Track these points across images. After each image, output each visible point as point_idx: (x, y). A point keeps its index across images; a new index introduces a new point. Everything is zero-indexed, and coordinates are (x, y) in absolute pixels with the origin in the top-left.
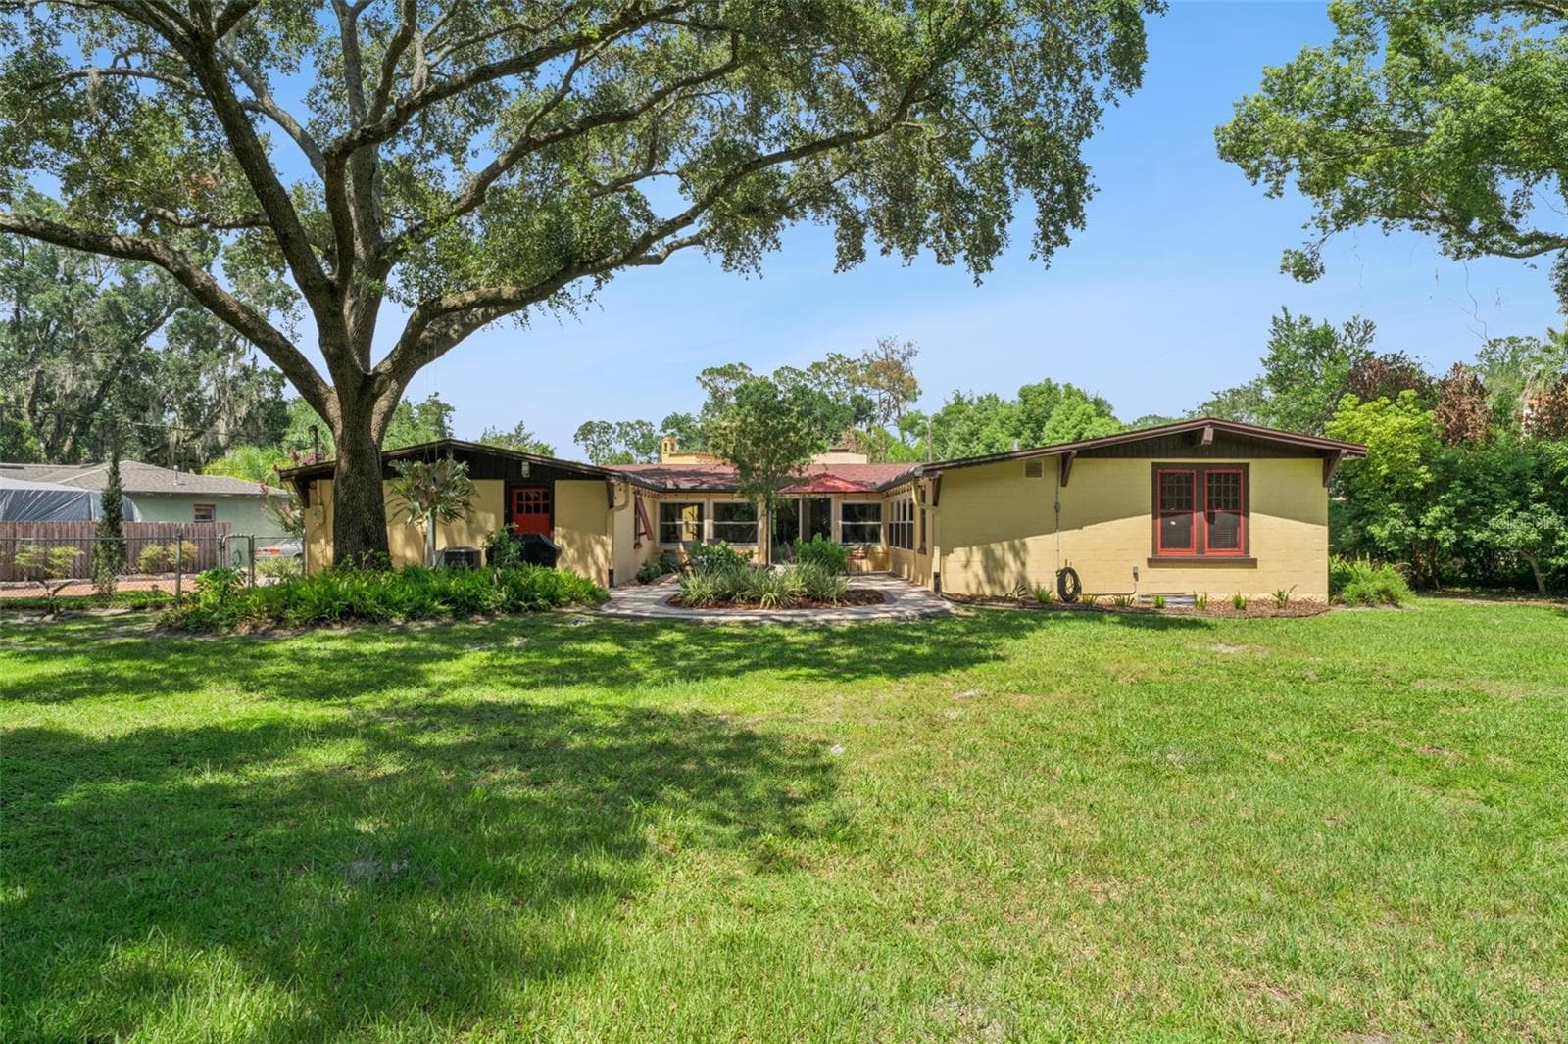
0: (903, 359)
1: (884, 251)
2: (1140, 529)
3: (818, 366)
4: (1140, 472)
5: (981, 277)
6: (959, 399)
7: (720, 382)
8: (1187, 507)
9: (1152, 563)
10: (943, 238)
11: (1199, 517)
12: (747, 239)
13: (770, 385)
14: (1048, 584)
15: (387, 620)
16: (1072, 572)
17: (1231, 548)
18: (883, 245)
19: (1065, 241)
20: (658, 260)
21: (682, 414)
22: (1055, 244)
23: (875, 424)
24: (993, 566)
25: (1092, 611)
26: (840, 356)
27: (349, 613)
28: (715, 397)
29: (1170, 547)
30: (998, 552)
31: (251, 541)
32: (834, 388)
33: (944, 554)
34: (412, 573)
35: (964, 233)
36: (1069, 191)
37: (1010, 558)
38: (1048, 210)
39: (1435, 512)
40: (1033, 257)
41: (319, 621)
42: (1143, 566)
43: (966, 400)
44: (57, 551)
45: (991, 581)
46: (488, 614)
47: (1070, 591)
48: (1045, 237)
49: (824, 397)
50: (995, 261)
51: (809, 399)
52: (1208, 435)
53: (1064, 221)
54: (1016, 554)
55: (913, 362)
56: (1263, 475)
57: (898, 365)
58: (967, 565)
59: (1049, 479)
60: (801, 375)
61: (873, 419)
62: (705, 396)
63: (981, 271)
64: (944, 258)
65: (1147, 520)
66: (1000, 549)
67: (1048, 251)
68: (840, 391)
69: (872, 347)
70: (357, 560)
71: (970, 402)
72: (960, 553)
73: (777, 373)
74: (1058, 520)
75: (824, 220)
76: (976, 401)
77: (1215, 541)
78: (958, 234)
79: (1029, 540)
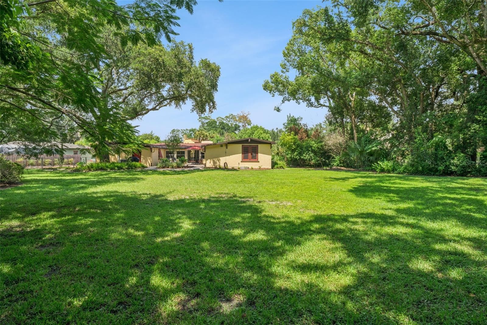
0: (247, 115)
2: (239, 156)
3: (227, 117)
4: (240, 146)
7: (203, 120)
8: (248, 152)
9: (241, 162)
11: (250, 154)
13: (215, 122)
14: (222, 165)
15: (107, 170)
16: (227, 163)
17: (255, 159)
20: (157, 110)
21: (194, 128)
24: (214, 163)
25: (228, 170)
26: (232, 114)
27: (102, 169)
28: (202, 124)
29: (245, 159)
30: (215, 161)
31: (86, 158)
32: (231, 122)
33: (206, 160)
34: (113, 163)
37: (217, 162)
39: (296, 153)
41: (97, 170)
42: (240, 163)
44: (46, 160)
45: (214, 165)
46: (123, 169)
47: (226, 166)
49: (228, 125)
51: (224, 125)
52: (249, 140)
54: (218, 161)
55: (249, 116)
56: (260, 146)
57: (246, 117)
58: (210, 163)
59: (224, 147)
60: (223, 119)
62: (200, 124)
65: (241, 154)
66: (216, 160)
68: (231, 123)
69: (240, 112)
70: (103, 161)
72: (209, 160)
73: (217, 119)
74: (226, 154)
77: (252, 158)
79: (220, 158)
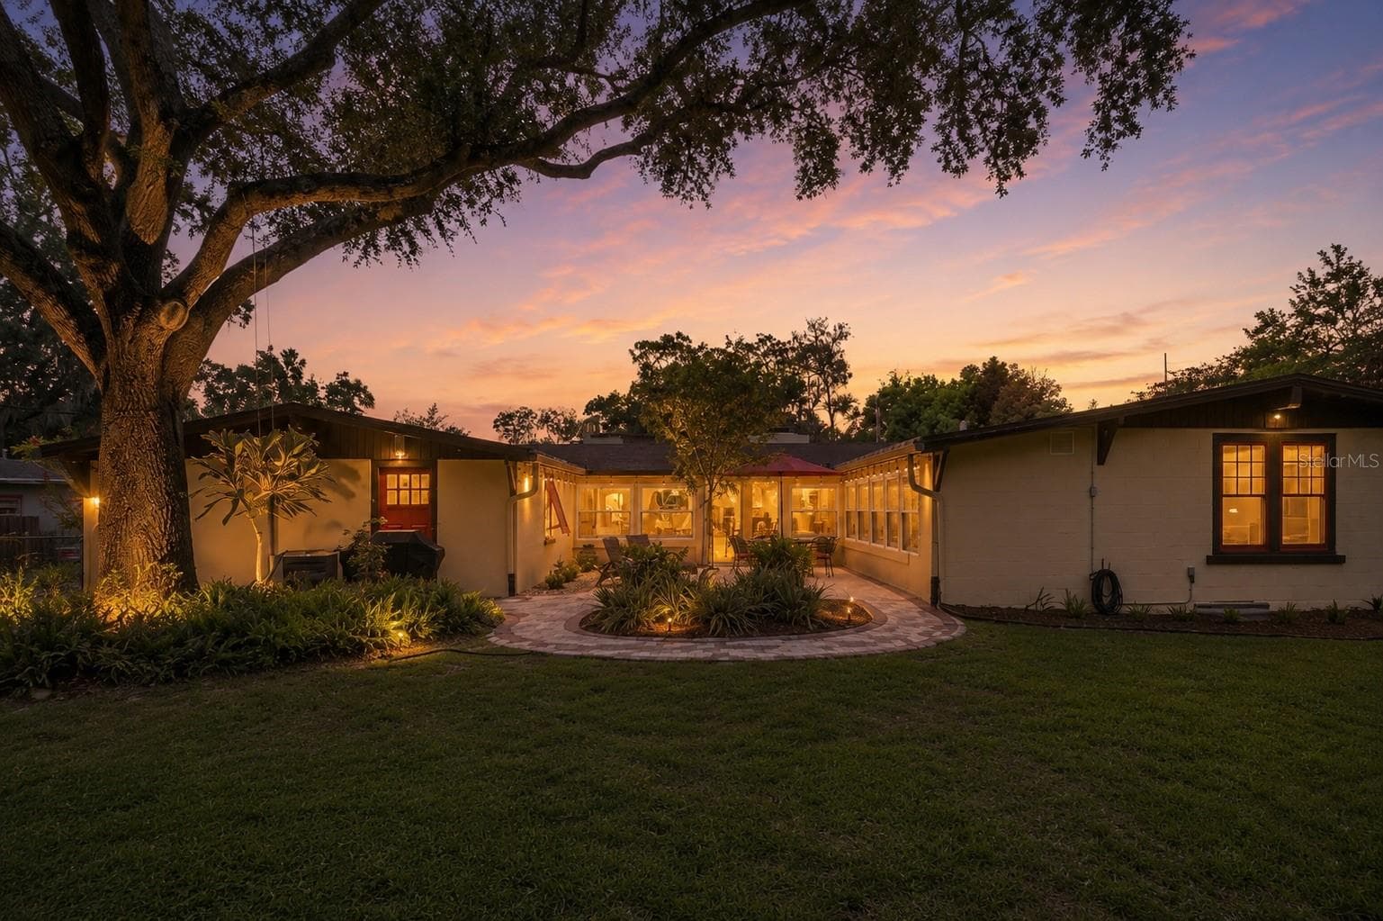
0: (834, 340)
1: (865, 167)
5: (1006, 185)
6: (895, 381)
7: (652, 357)
9: (1210, 561)
10: (954, 136)
12: (691, 159)
14: (1079, 593)
16: (1111, 575)
18: (862, 159)
19: (1134, 129)
21: (607, 395)
22: (1121, 134)
23: (806, 407)
26: (769, 338)
28: (644, 375)
35: (985, 129)
36: (1149, 58)
38: (1112, 91)
40: (1087, 153)
42: (1200, 566)
43: (902, 383)
47: (1106, 601)
48: (1105, 125)
50: (1027, 164)
53: (1135, 101)
55: (843, 345)
57: (827, 348)
59: (1082, 453)
61: (804, 401)
63: (1007, 178)
64: (954, 165)
67: (1108, 145)
69: (802, 329)
71: (908, 384)
74: (1093, 508)
75: (783, 136)
76: (912, 383)
78: (976, 130)
